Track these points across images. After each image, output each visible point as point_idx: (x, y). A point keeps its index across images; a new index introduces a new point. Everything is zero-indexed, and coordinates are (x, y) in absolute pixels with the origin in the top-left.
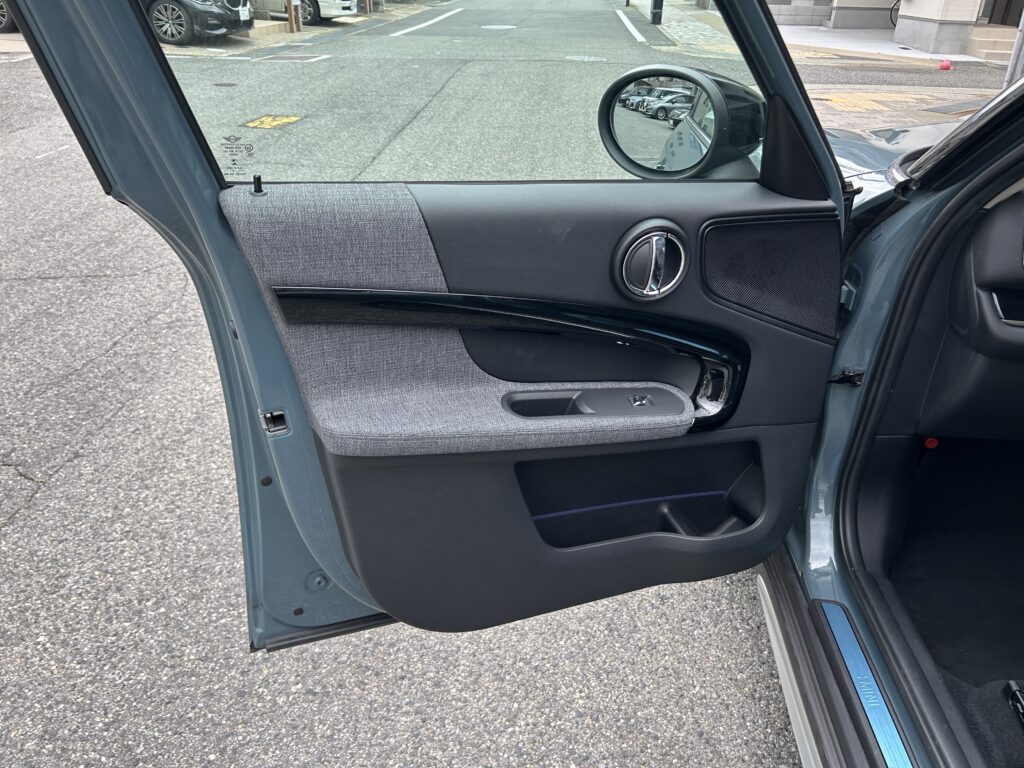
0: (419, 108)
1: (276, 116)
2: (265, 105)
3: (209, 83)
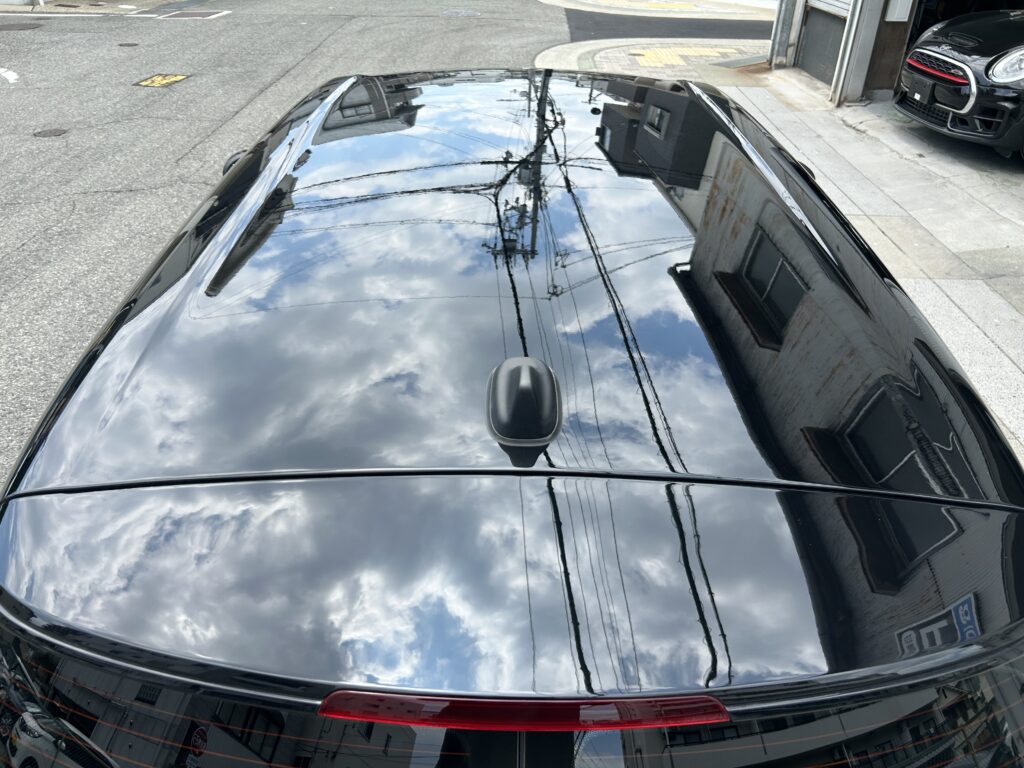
0: (290, 66)
1: (166, 75)
2: (160, 64)
3: (116, 44)
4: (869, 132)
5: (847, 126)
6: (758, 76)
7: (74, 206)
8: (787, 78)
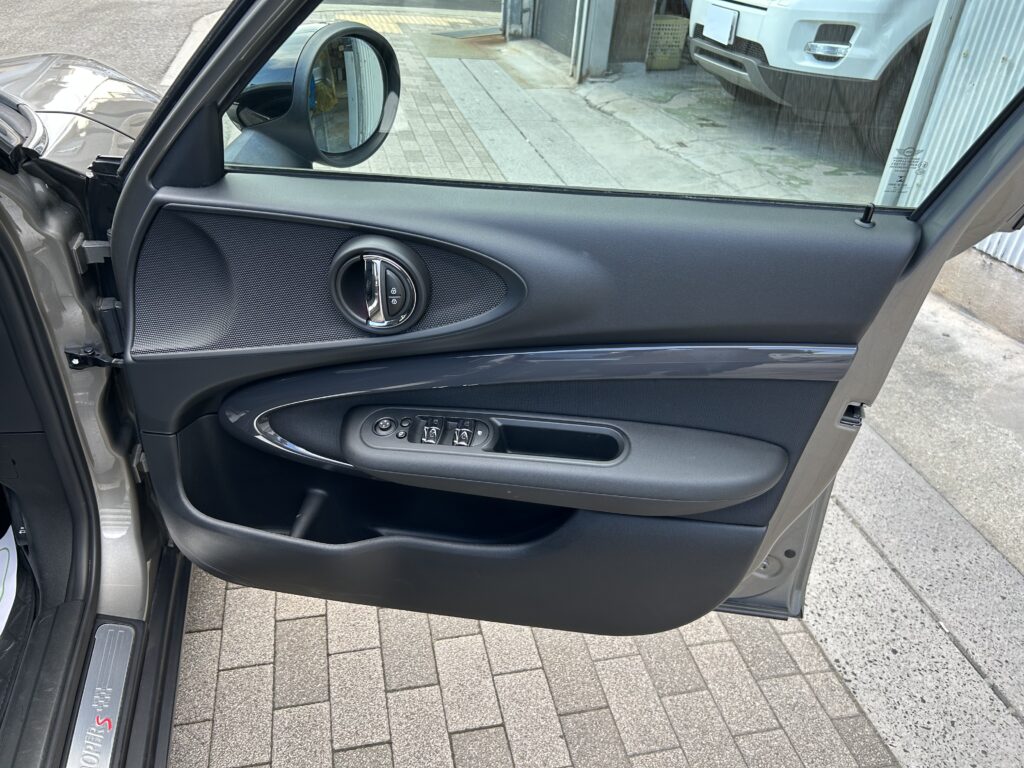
4: (617, 115)
5: (591, 106)
6: (490, 48)
8: (523, 50)
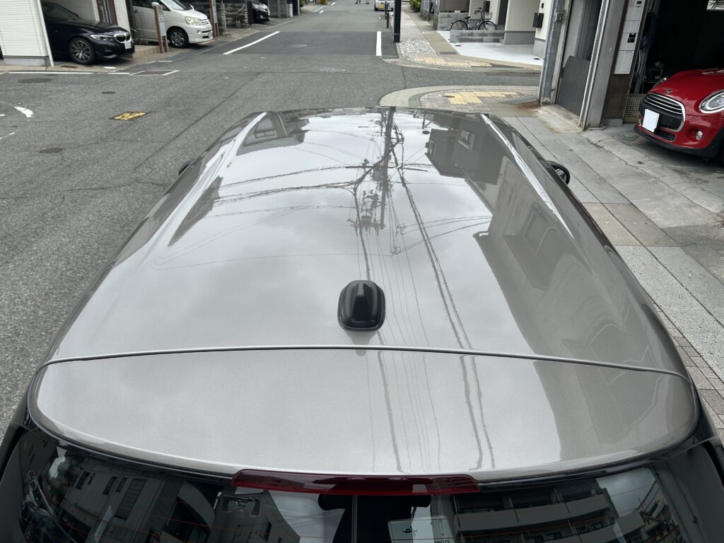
0: (215, 106)
1: (133, 112)
2: (129, 105)
3: (100, 92)
4: (605, 147)
5: (590, 143)
6: (531, 110)
7: (64, 198)
8: (550, 111)
